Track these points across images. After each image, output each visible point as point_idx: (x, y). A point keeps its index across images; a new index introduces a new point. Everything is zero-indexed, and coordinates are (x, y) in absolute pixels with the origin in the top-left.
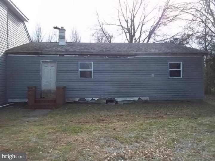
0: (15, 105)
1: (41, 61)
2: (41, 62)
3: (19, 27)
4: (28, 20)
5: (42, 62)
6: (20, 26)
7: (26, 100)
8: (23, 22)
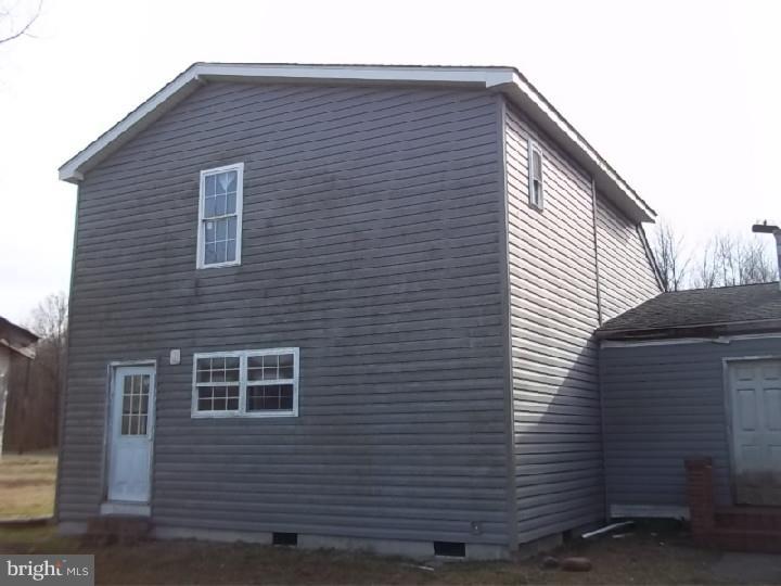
0: (637, 526)
1: (724, 359)
2: (725, 365)
3: (628, 245)
4: (656, 215)
5: (728, 362)
6: (630, 241)
7: (680, 513)
8: (638, 225)
